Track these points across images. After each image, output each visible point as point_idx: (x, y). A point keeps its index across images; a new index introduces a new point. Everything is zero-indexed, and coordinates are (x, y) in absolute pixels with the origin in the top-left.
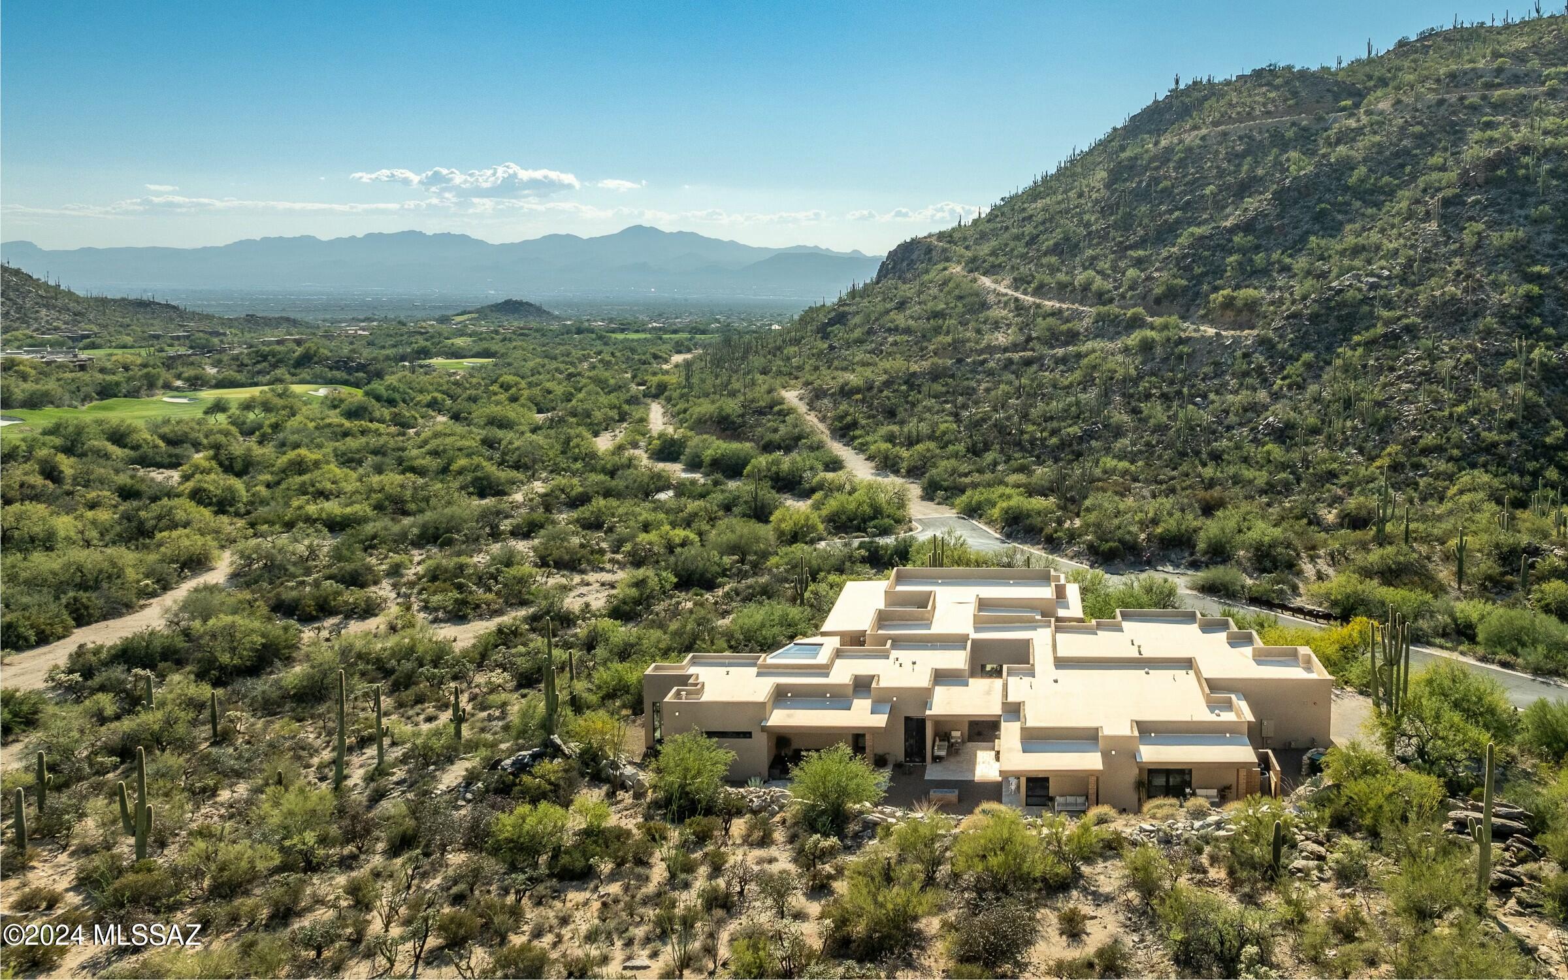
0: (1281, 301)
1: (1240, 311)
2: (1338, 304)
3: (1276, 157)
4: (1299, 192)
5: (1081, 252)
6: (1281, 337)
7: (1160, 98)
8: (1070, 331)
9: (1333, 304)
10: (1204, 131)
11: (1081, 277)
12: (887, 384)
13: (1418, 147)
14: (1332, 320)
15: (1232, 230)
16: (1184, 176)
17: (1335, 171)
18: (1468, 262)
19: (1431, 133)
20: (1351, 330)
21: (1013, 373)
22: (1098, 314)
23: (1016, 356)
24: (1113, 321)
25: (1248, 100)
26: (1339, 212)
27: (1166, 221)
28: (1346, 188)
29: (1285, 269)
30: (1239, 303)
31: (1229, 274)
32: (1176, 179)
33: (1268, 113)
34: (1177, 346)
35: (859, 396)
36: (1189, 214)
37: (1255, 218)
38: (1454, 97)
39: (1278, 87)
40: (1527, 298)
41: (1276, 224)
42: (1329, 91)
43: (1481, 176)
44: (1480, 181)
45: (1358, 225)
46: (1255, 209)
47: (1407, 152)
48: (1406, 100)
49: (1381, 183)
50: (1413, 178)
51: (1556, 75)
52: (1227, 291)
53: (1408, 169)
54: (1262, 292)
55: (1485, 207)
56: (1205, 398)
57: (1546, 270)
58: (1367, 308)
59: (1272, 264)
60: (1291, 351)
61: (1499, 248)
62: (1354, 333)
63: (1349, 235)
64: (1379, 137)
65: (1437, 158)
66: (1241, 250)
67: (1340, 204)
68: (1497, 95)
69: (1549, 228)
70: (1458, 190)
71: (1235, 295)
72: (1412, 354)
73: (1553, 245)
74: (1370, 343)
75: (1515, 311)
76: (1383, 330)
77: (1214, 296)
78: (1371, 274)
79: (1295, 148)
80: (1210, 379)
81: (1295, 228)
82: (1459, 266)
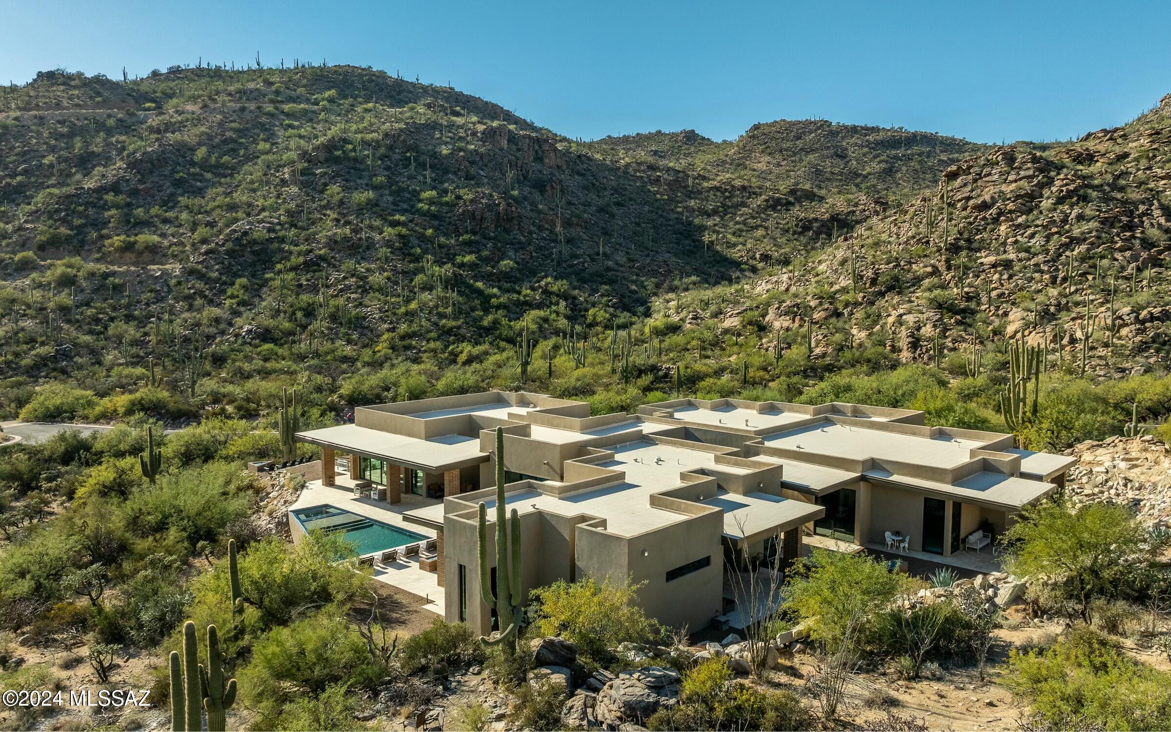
0: (182, 244)
1: (143, 253)
2: (249, 242)
3: (105, 140)
4: (152, 164)
6: (207, 267)
9: (245, 242)
10: (13, 114)
13: (241, 137)
14: (247, 254)
15: (101, 190)
17: (178, 150)
19: (247, 129)
20: (269, 261)
25: (49, 94)
26: (195, 180)
27: (10, 184)
28: (193, 164)
29: (165, 221)
30: (139, 246)
31: (112, 225)
33: (78, 105)
34: (105, 279)
36: (33, 180)
37: (118, 182)
38: (252, 106)
39: (75, 87)
40: (400, 235)
41: (141, 187)
42: (129, 95)
43: (322, 156)
44: (322, 158)
45: (220, 190)
46: (114, 176)
47: (234, 141)
48: (212, 105)
49: (222, 161)
50: (252, 158)
51: (323, 99)
52: (122, 237)
53: (242, 152)
54: (156, 238)
55: (334, 177)
56: (159, 319)
57: (403, 218)
58: (276, 245)
59: (152, 217)
60: (224, 278)
61: (359, 204)
62: (274, 264)
63: (215, 196)
64: (203, 129)
65: (263, 146)
66: (117, 206)
67: (195, 175)
68: (286, 107)
69: (387, 192)
70: (306, 165)
71: (132, 239)
72: (334, 276)
73: (394, 203)
74: (294, 269)
75: (397, 244)
76: (301, 259)
77: (107, 242)
78: (263, 221)
79: (121, 134)
80: (154, 303)
81: (159, 191)
82: (335, 216)
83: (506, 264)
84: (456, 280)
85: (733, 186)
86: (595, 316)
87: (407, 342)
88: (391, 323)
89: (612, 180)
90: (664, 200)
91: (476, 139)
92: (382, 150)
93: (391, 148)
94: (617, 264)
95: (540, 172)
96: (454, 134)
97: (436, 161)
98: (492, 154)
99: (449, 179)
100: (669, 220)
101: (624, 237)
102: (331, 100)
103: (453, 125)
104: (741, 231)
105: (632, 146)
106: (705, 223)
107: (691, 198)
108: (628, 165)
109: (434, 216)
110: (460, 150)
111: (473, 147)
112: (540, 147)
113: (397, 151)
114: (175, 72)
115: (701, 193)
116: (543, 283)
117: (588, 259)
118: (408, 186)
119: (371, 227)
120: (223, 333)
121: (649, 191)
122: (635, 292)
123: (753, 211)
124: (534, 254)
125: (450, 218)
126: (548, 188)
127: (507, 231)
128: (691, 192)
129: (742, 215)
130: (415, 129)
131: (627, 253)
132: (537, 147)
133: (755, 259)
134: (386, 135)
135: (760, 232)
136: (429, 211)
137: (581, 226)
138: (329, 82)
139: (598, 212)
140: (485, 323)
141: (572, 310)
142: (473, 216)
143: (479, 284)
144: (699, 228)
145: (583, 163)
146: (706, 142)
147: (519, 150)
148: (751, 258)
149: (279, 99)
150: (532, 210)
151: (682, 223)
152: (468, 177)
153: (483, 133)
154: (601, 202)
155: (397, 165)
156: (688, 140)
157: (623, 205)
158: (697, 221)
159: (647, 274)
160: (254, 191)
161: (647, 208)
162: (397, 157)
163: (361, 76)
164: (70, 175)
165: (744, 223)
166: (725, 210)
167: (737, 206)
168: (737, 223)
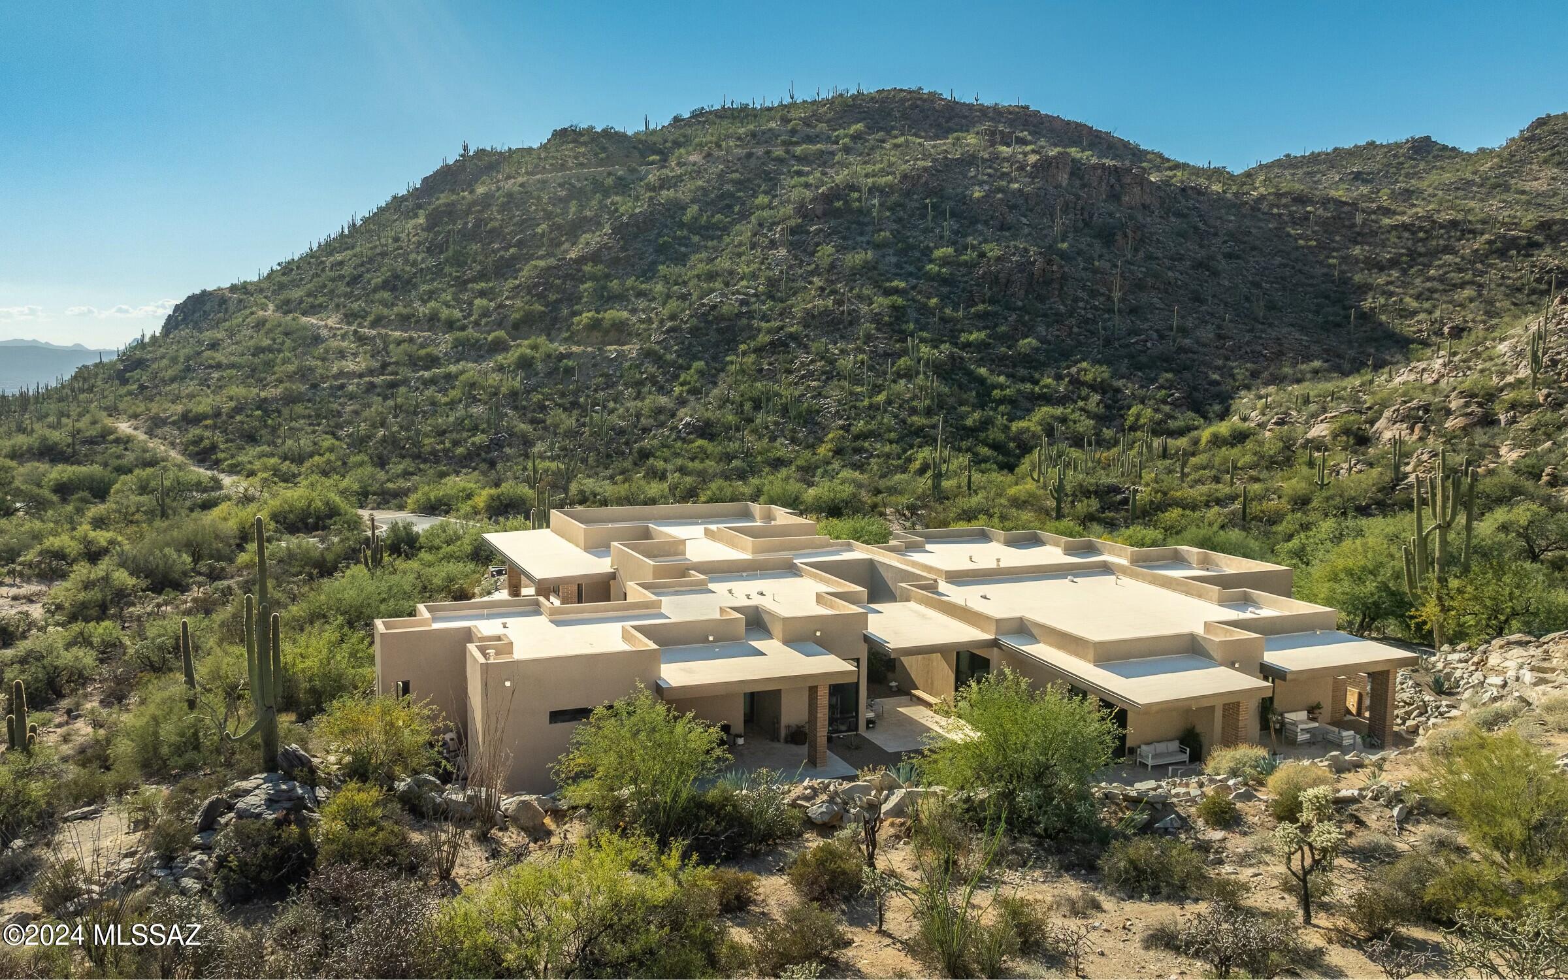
0: (649, 321)
1: (607, 332)
2: (716, 318)
3: (600, 202)
4: (638, 228)
5: (415, 286)
6: (665, 349)
7: (451, 162)
8: (428, 355)
9: (711, 318)
10: (520, 180)
11: (423, 310)
12: (238, 410)
13: (739, 190)
14: (712, 333)
15: (581, 260)
16: (510, 219)
17: (669, 210)
18: (827, 280)
19: (749, 180)
20: (734, 340)
21: (379, 395)
22: (456, 339)
23: (378, 380)
24: (473, 345)
25: (559, 155)
26: (680, 245)
27: (502, 257)
28: (682, 225)
29: (640, 294)
30: (606, 324)
31: (585, 300)
32: (503, 220)
33: (582, 164)
34: (560, 361)
35: (209, 422)
36: (525, 251)
37: (599, 250)
38: (760, 151)
39: (585, 144)
40: (894, 307)
41: (622, 255)
42: (634, 147)
43: (820, 208)
44: (819, 212)
45: (704, 255)
46: (598, 243)
47: (731, 195)
48: (716, 153)
49: (714, 220)
50: (744, 216)
51: (846, 136)
52: (590, 315)
53: (737, 209)
54: (625, 314)
55: (830, 234)
56: (604, 407)
57: (902, 285)
58: (745, 321)
59: (627, 290)
60: (680, 361)
61: (853, 268)
62: (738, 343)
63: (698, 263)
64: (700, 183)
65: (762, 199)
66: (593, 278)
67: (680, 238)
68: (798, 150)
69: (891, 251)
70: (800, 221)
71: (600, 316)
72: (804, 358)
73: (898, 265)
74: (758, 350)
75: (886, 318)
76: (768, 339)
77: (576, 319)
78: (738, 292)
79: (617, 194)
80: (603, 389)
81: (641, 259)
82: (820, 284)
83: (1027, 343)
84: (953, 364)
85: (1434, 222)
86: (1138, 416)
87: (859, 443)
88: (848, 418)
89: (1231, 221)
90: (1309, 247)
91: (1024, 174)
92: (895, 197)
93: (908, 194)
94: (1198, 343)
95: (1111, 215)
96: (996, 170)
97: (965, 207)
98: (1042, 194)
99: (977, 231)
100: (1312, 277)
101: (1226, 304)
102: (856, 137)
103: (997, 158)
104: (1432, 291)
105: (1323, 167)
106: (1370, 280)
107: (1357, 243)
108: (1262, 198)
109: (945, 281)
110: (1000, 190)
111: (1016, 186)
112: (1119, 180)
113: (915, 197)
114: (699, 116)
115: (1374, 234)
116: (1074, 370)
117: (1155, 336)
118: (921, 242)
119: (860, 297)
120: (662, 425)
121: (1289, 235)
122: (1217, 383)
123: (1463, 258)
124: (1075, 330)
125: (966, 282)
126: (1119, 237)
127: (1041, 299)
128: (1359, 234)
129: (1440, 267)
130: (946, 167)
131: (1219, 327)
132: (1113, 181)
133: (1443, 334)
134: (905, 177)
135: (1468, 292)
136: (939, 274)
137: (1158, 289)
138: (860, 113)
139: (1193, 267)
140: (969, 422)
141: (1107, 407)
142: (995, 280)
143: (983, 371)
144: (1359, 288)
145: (1187, 198)
146: (1448, 153)
147: (1083, 186)
148: (1435, 333)
149: (794, 139)
150: (1085, 269)
151: (1333, 282)
152: (1002, 227)
153: (1034, 166)
154: (1201, 254)
155: (911, 216)
156: (1416, 152)
157: (1238, 257)
158: (1357, 278)
159: (1241, 357)
160: (739, 255)
161: (1278, 260)
162: (914, 205)
163: (903, 100)
164: (559, 244)
165: (1441, 279)
166: (1413, 260)
167: (1435, 253)
168: (1429, 279)
